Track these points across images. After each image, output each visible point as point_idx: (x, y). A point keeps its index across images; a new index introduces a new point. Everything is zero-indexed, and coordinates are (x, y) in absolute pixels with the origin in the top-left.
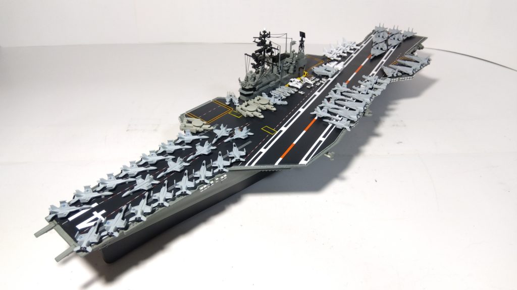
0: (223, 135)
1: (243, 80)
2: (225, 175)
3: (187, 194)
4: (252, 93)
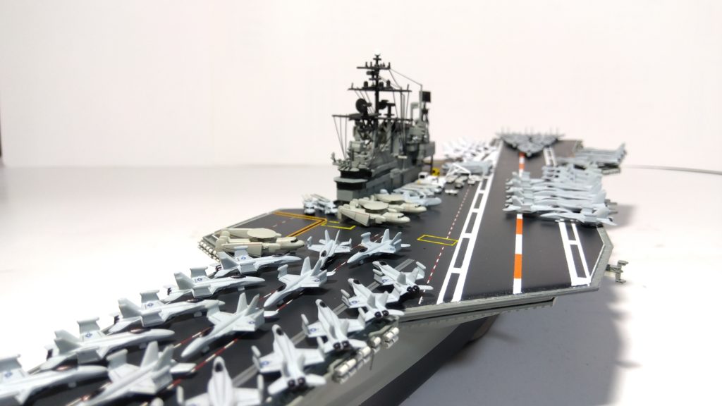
0: (337, 252)
1: (341, 156)
2: (396, 330)
3: (312, 388)
4: (365, 183)
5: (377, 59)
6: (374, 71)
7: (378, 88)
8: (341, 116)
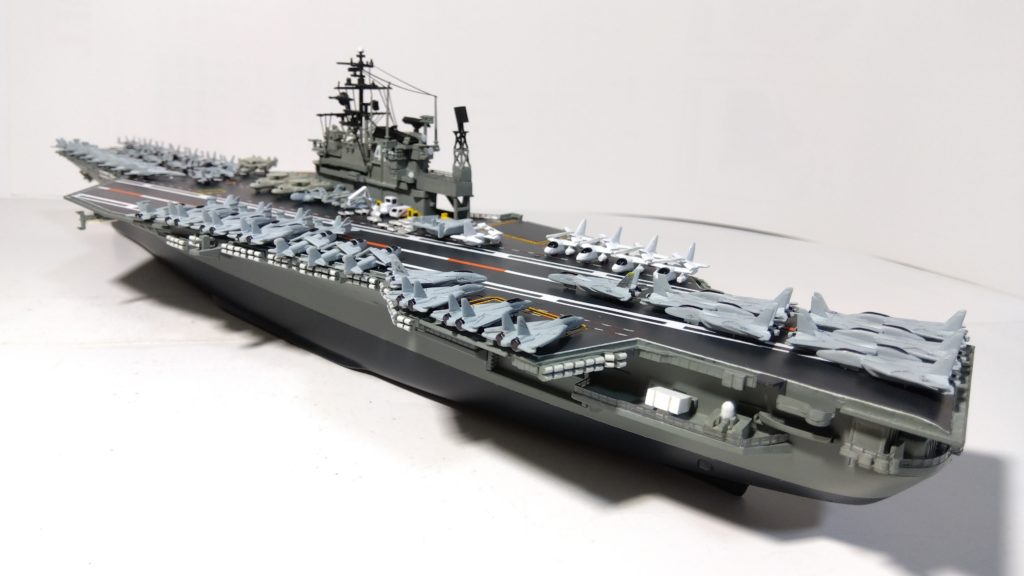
5: (361, 56)
6: (357, 68)
7: (361, 86)
8: (331, 115)
